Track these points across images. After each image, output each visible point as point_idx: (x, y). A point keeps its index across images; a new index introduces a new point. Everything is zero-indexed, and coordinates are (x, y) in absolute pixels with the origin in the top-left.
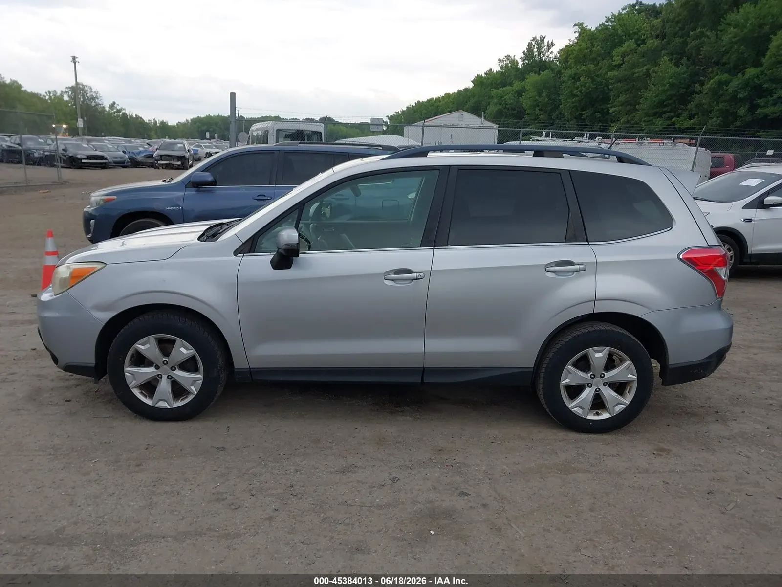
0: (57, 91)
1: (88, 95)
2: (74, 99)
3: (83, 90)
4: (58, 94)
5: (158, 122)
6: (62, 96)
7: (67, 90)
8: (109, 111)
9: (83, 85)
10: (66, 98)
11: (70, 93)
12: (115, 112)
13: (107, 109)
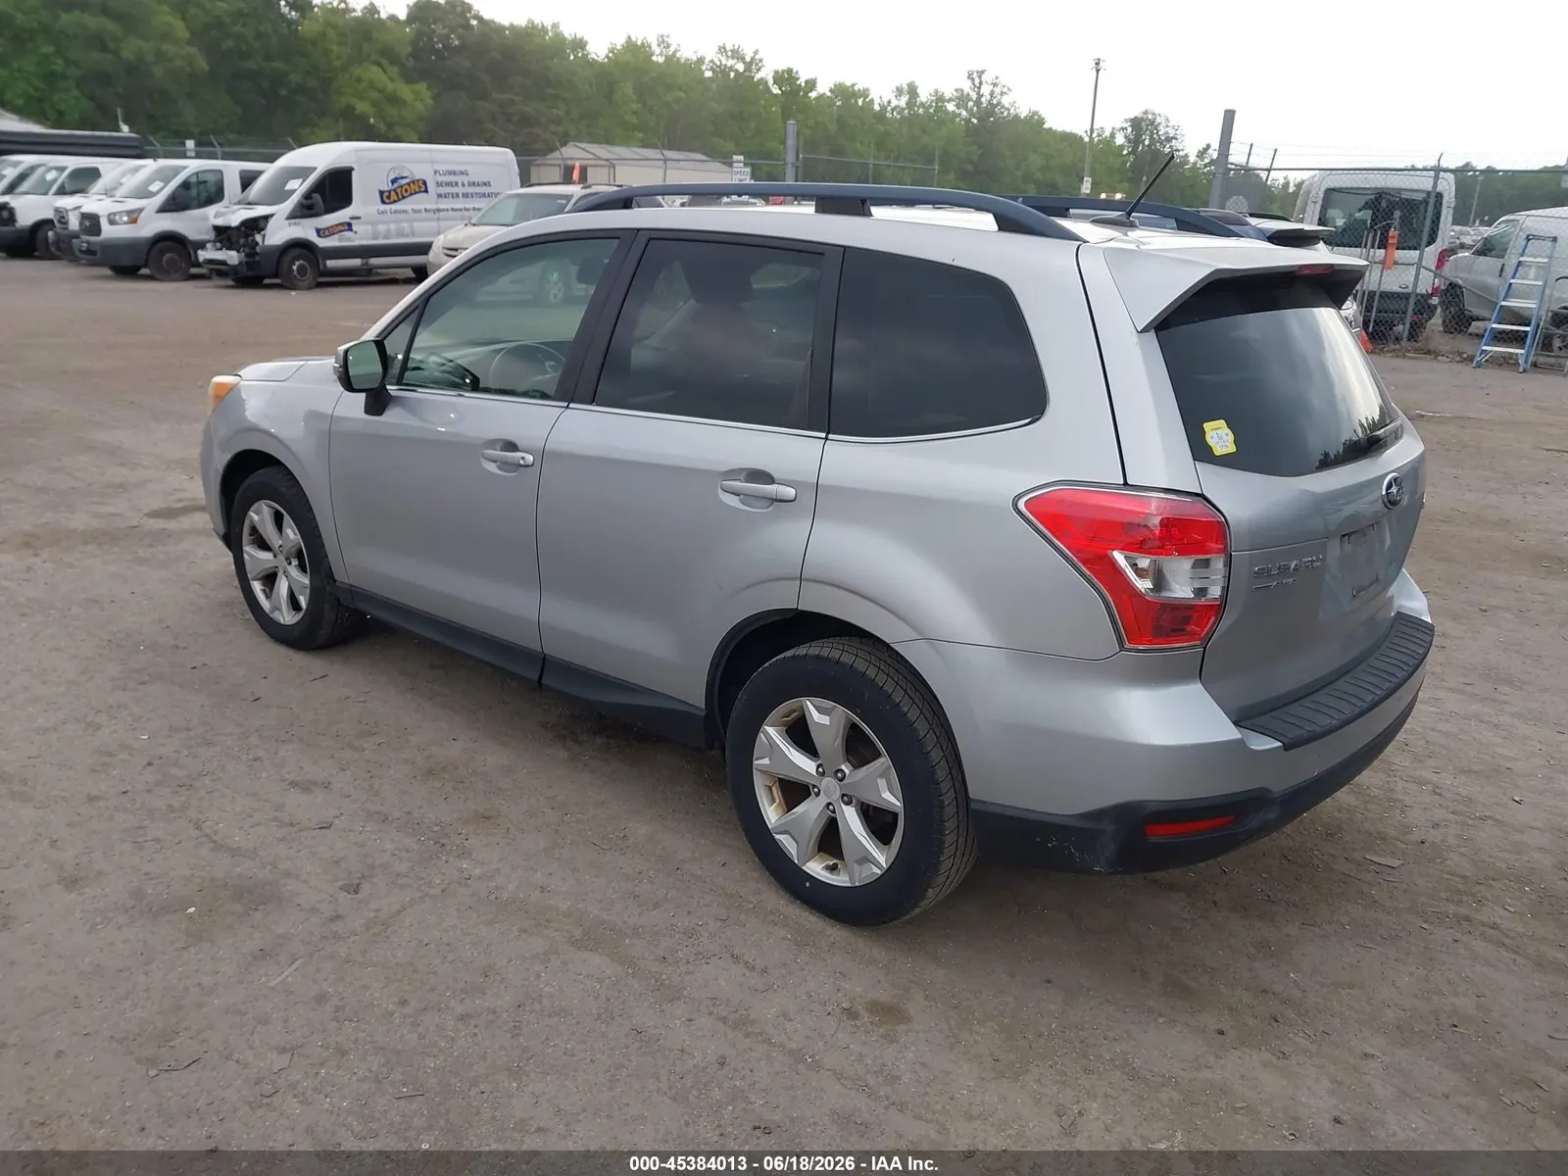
0: (1105, 129)
1: (1160, 133)
2: (1135, 141)
3: (1152, 123)
4: (1107, 134)
5: (1291, 185)
6: (1113, 135)
7: (1125, 125)
8: (1195, 163)
9: (1154, 114)
10: (1120, 140)
11: (1130, 129)
12: (1205, 166)
13: (1192, 159)
